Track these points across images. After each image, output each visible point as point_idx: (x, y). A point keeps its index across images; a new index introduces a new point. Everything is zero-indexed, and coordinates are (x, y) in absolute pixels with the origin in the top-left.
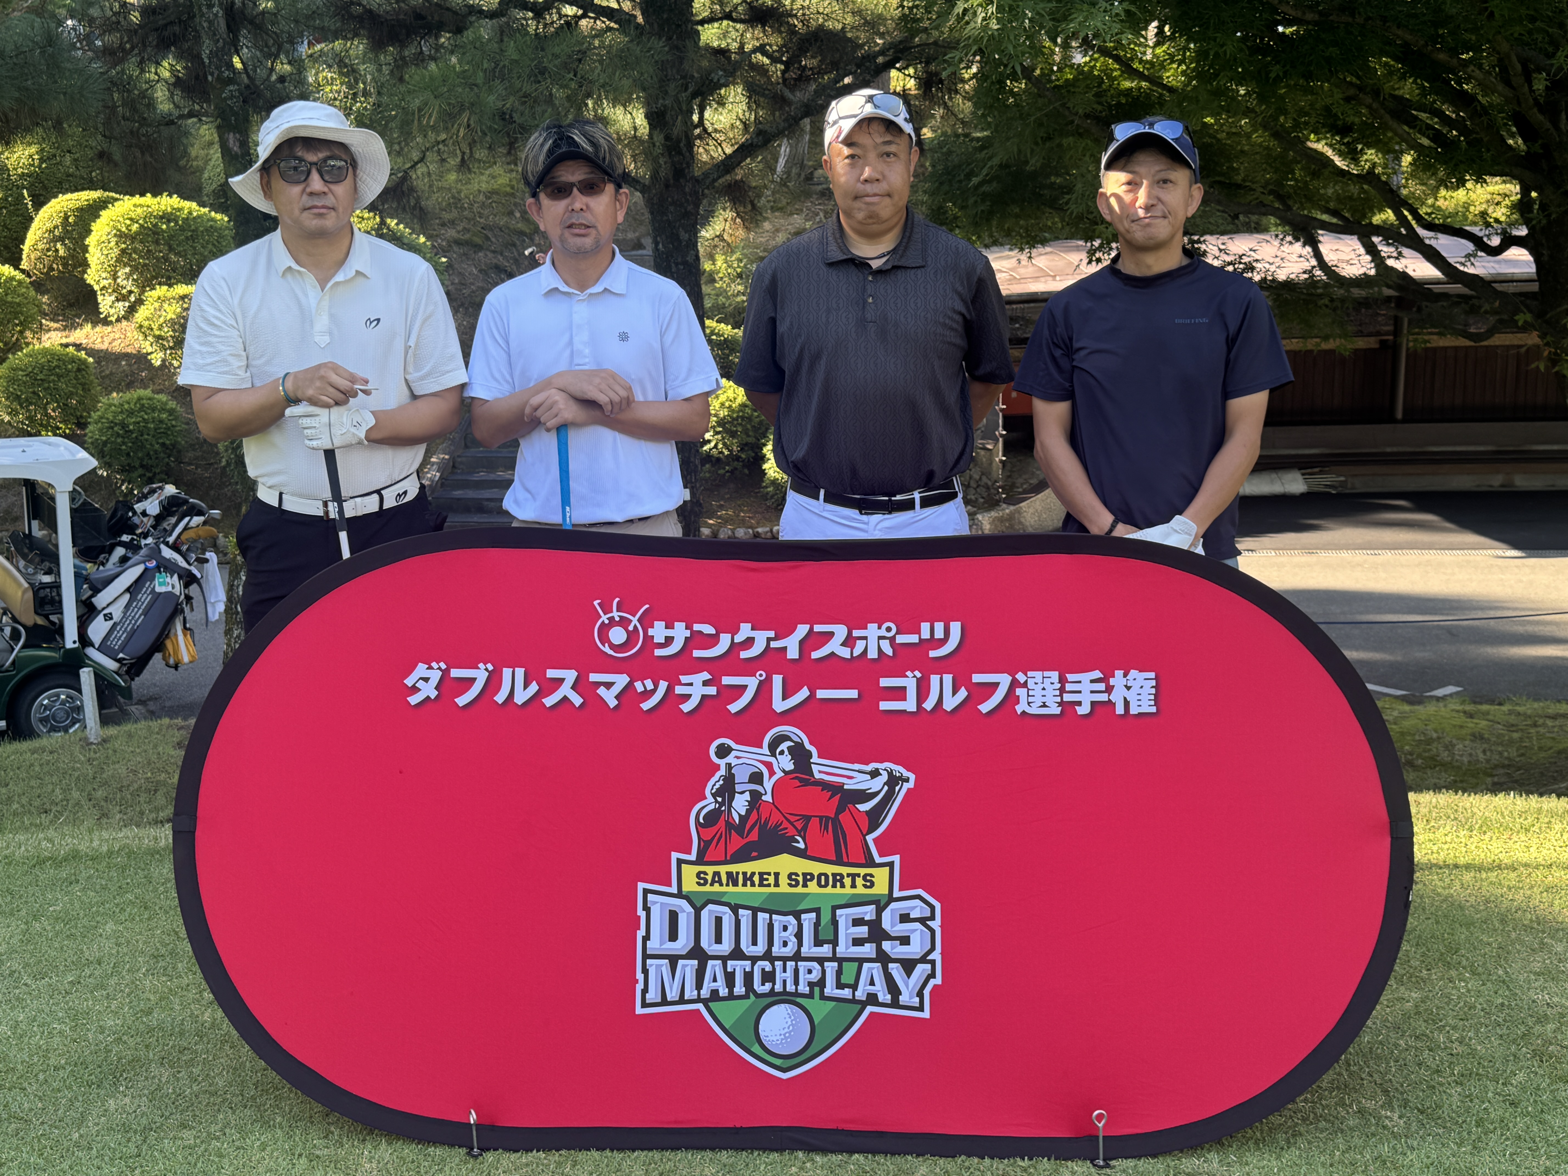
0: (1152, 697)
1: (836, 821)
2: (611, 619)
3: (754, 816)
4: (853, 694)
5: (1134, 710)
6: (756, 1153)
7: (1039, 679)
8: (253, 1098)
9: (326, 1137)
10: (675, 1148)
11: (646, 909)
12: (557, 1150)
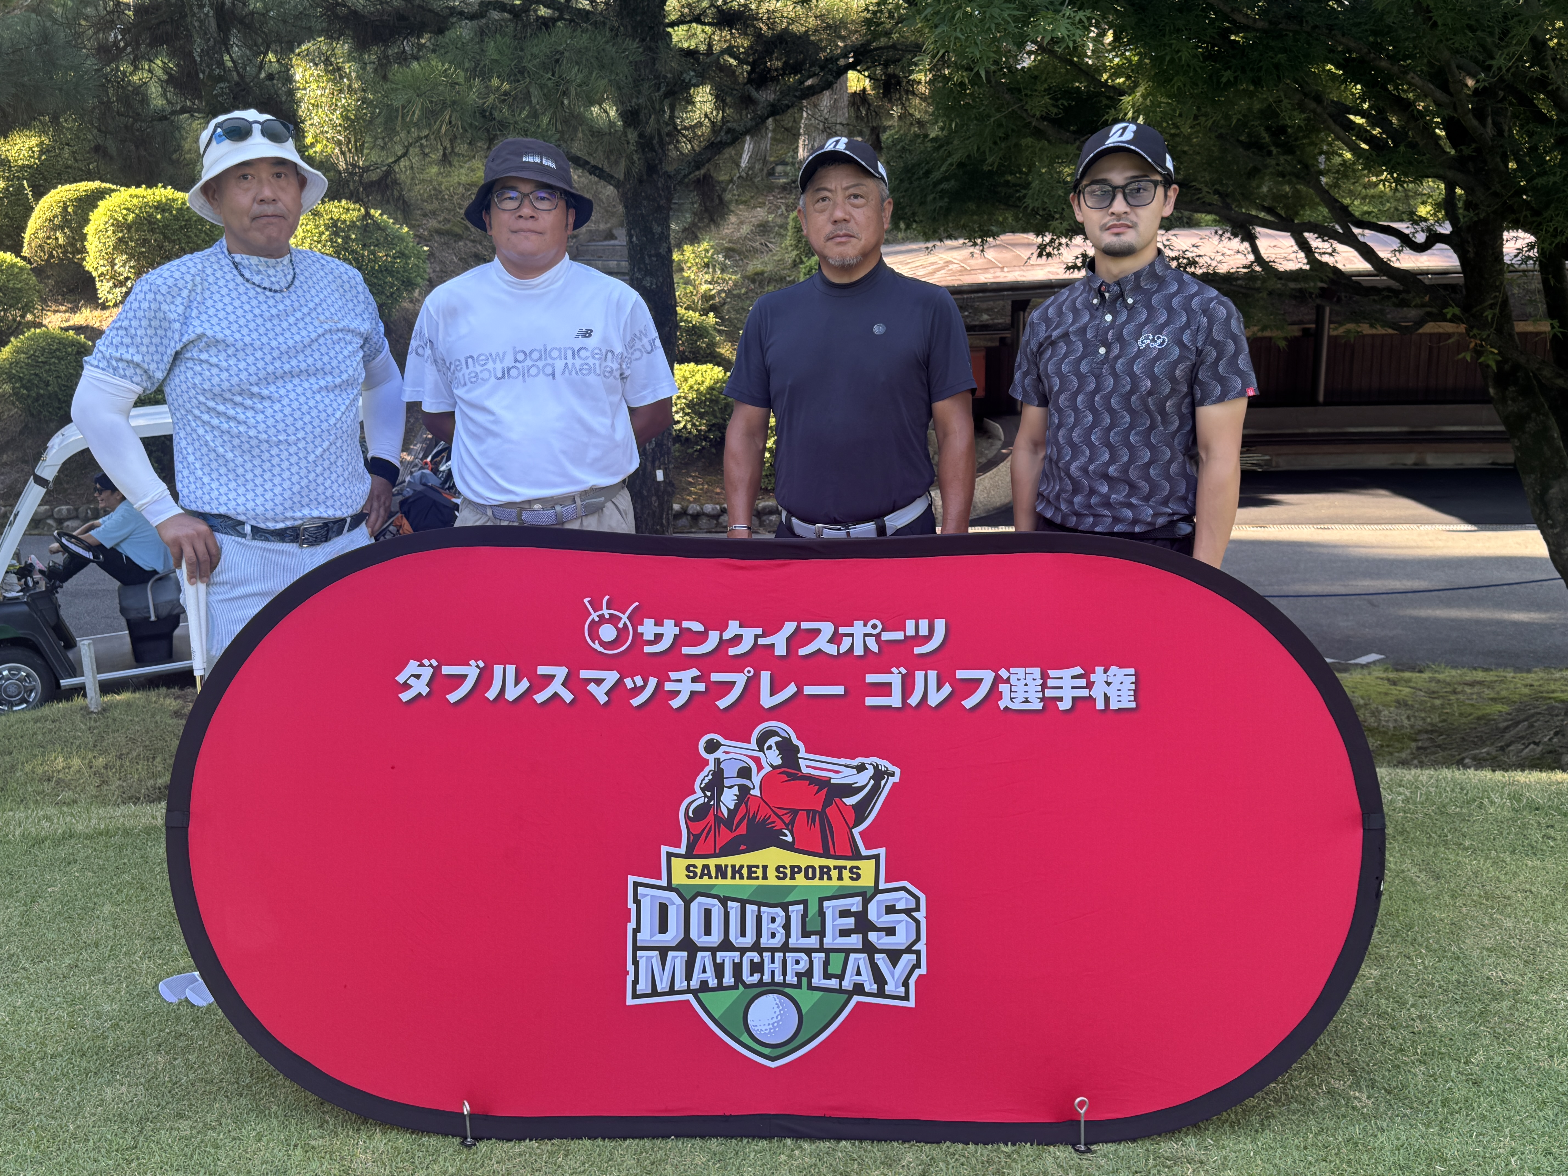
0: (1132, 693)
1: (823, 815)
2: (601, 617)
3: (743, 808)
4: (839, 690)
5: (1114, 706)
6: (745, 1141)
7: (1021, 675)
8: (248, 1086)
9: (321, 1126)
10: (666, 1136)
11: (637, 902)
12: (550, 1139)
